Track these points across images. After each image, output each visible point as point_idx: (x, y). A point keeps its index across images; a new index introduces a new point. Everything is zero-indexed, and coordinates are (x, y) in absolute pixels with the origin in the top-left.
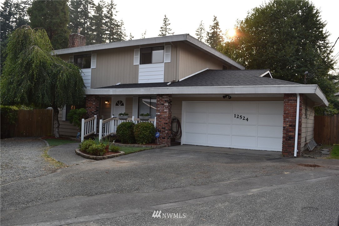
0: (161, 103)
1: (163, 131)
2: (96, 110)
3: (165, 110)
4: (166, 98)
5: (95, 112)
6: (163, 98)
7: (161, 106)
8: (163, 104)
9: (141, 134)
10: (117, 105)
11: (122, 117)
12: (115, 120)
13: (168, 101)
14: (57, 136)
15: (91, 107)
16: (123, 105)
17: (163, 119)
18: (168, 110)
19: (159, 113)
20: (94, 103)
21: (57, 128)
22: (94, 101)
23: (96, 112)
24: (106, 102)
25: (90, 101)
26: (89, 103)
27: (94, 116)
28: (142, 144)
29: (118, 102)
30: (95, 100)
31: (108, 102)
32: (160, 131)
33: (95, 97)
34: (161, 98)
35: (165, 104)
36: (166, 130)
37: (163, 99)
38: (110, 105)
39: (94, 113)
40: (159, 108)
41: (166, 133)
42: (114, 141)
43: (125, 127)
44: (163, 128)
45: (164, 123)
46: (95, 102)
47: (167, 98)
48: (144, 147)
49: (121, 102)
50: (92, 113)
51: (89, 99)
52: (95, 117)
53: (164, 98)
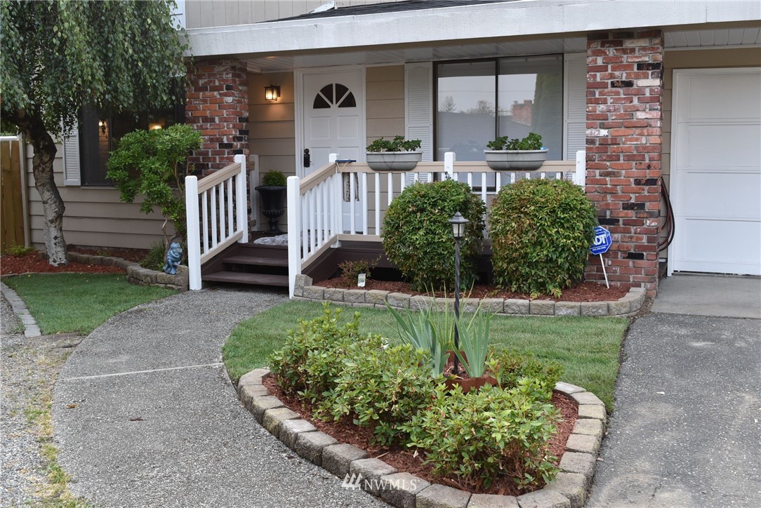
0: (612, 76)
1: (628, 223)
2: (241, 132)
3: (641, 115)
4: (644, 49)
5: (236, 138)
6: (625, 51)
7: (618, 93)
8: (629, 84)
9: (538, 243)
10: (319, 104)
11: (387, 159)
12: (346, 175)
13: (655, 66)
14: (57, 256)
15: (212, 120)
16: (350, 102)
17: (630, 158)
18: (657, 114)
19: (604, 132)
20: (230, 99)
21: (52, 222)
22: (229, 88)
23: (239, 139)
24: (269, 96)
25: (204, 89)
26: (205, 101)
27: (232, 160)
28: (547, 294)
29: (327, 90)
30: (234, 81)
31: (279, 94)
32: (613, 222)
33: (233, 68)
34: (611, 52)
35: (641, 83)
36: (651, 215)
37: (625, 59)
38: (289, 105)
39: (229, 146)
40: (605, 102)
41: (648, 231)
42: (362, 277)
43: (442, 209)
44: (627, 207)
45: (638, 182)
46: (233, 95)
47: (652, 49)
48: (563, 312)
49: (341, 89)
50: (222, 145)
51: (201, 82)
52: (239, 166)
53: (633, 50)
